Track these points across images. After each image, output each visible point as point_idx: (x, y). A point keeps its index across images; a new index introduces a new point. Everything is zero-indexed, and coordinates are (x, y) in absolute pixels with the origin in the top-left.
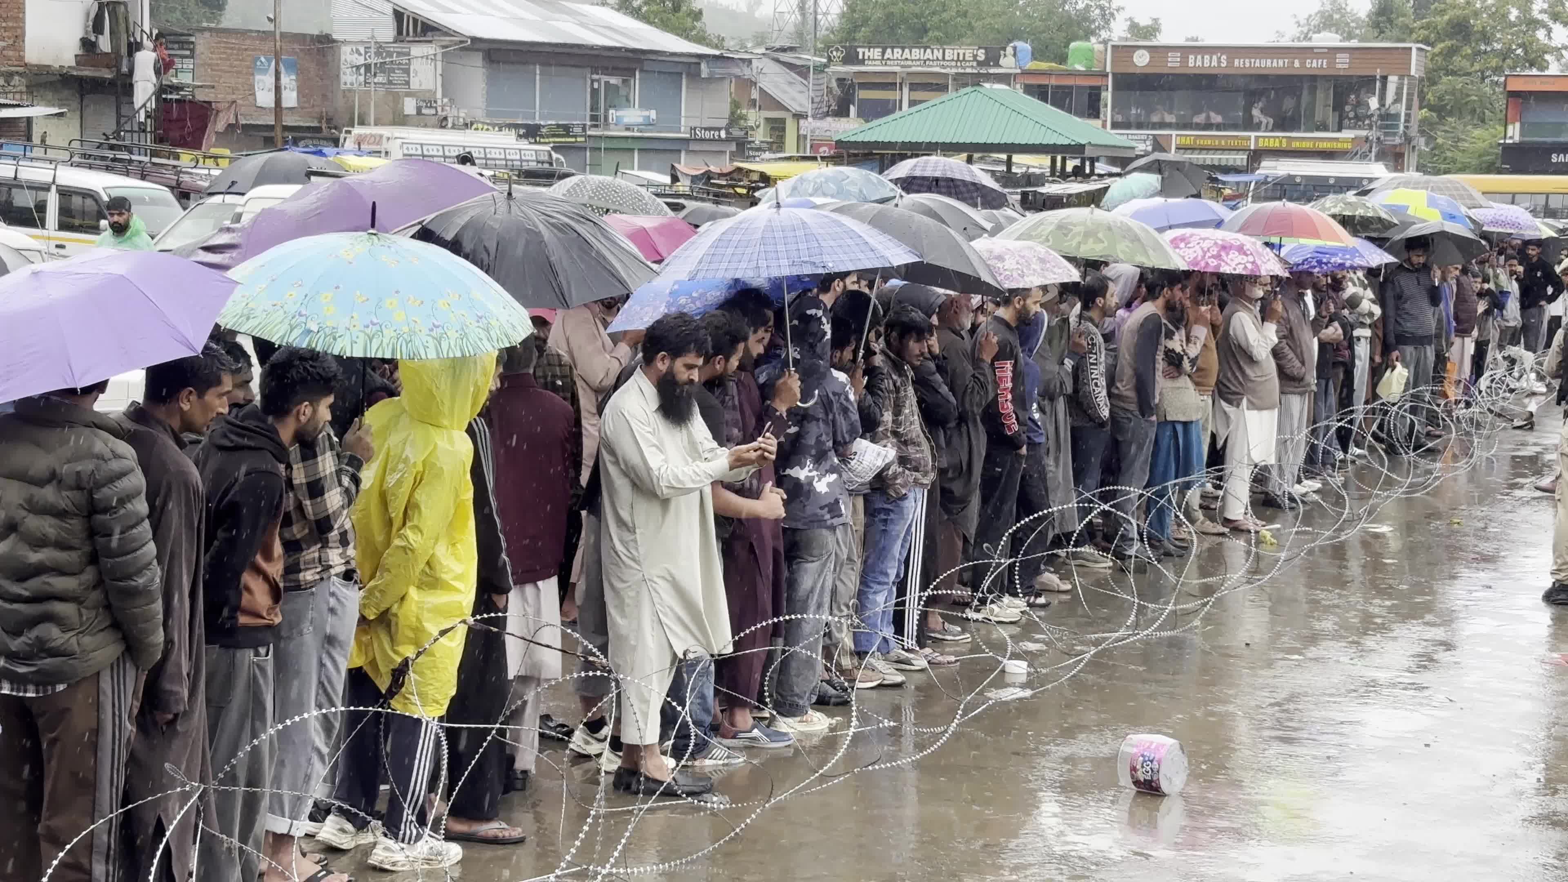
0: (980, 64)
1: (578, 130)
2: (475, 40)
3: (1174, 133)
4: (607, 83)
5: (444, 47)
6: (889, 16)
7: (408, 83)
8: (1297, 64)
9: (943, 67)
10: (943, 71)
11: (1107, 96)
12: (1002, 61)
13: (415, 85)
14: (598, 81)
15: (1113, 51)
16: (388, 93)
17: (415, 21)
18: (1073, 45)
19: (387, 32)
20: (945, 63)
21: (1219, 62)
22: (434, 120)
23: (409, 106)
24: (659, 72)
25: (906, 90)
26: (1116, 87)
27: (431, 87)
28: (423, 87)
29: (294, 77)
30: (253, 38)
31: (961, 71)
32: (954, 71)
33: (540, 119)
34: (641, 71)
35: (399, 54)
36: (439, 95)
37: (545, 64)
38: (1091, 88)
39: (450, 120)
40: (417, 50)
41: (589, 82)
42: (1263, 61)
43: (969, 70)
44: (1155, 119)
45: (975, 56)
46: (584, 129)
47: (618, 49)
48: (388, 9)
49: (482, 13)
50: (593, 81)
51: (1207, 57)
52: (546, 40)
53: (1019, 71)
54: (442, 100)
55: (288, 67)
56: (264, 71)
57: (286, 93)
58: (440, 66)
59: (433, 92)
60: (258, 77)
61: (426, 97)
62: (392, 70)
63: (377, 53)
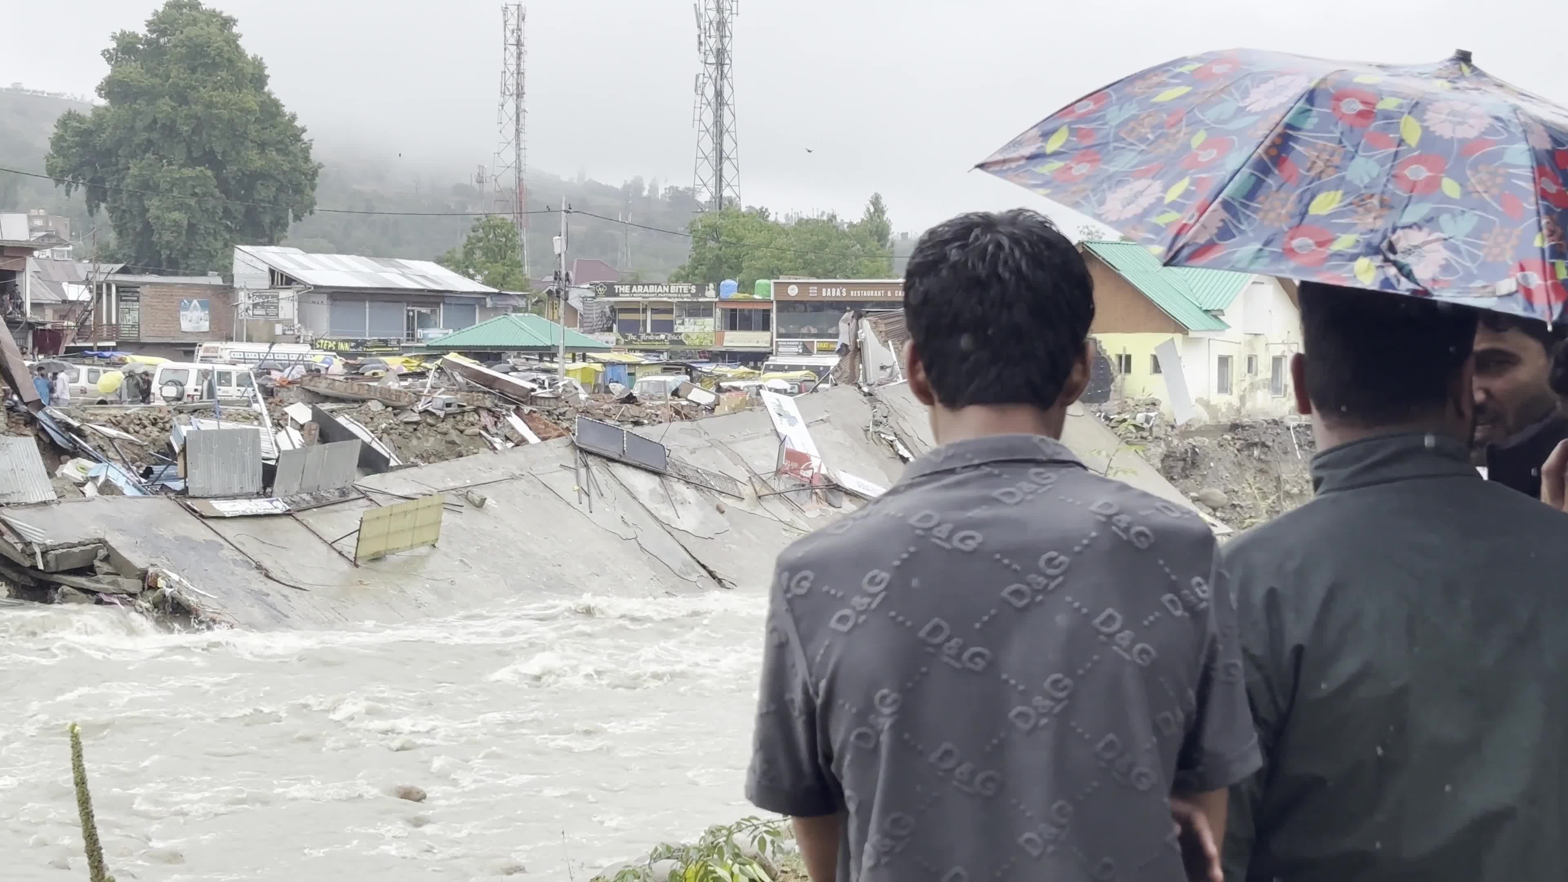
0: (693, 295)
1: (394, 343)
2: (316, 287)
3: (815, 340)
4: (419, 312)
5: (298, 292)
6: (717, 256)
7: (277, 315)
8: (889, 294)
9: (669, 298)
10: (669, 300)
11: (774, 316)
12: (707, 293)
13: (281, 316)
14: (413, 311)
15: (775, 287)
16: (267, 321)
17: (282, 275)
18: (758, 282)
19: (265, 283)
20: (671, 295)
21: (841, 293)
22: (293, 338)
23: (279, 329)
24: (455, 305)
25: (649, 313)
26: (779, 310)
27: (291, 317)
28: (287, 317)
29: (207, 312)
30: (180, 288)
31: (680, 300)
32: (676, 300)
33: (370, 336)
34: (444, 304)
35: (273, 297)
36: (296, 321)
37: (371, 301)
38: (764, 310)
39: (302, 338)
40: (283, 294)
41: (405, 312)
42: (869, 292)
43: (685, 300)
44: (804, 330)
45: (689, 290)
46: (399, 341)
47: (422, 290)
48: (266, 268)
49: (330, 269)
50: (408, 311)
51: (834, 290)
52: (368, 286)
53: (717, 300)
54: (297, 326)
55: (203, 306)
56: (186, 309)
57: (201, 323)
58: (296, 304)
59: (292, 320)
60: (182, 313)
61: (288, 324)
62: (269, 307)
63: (260, 296)
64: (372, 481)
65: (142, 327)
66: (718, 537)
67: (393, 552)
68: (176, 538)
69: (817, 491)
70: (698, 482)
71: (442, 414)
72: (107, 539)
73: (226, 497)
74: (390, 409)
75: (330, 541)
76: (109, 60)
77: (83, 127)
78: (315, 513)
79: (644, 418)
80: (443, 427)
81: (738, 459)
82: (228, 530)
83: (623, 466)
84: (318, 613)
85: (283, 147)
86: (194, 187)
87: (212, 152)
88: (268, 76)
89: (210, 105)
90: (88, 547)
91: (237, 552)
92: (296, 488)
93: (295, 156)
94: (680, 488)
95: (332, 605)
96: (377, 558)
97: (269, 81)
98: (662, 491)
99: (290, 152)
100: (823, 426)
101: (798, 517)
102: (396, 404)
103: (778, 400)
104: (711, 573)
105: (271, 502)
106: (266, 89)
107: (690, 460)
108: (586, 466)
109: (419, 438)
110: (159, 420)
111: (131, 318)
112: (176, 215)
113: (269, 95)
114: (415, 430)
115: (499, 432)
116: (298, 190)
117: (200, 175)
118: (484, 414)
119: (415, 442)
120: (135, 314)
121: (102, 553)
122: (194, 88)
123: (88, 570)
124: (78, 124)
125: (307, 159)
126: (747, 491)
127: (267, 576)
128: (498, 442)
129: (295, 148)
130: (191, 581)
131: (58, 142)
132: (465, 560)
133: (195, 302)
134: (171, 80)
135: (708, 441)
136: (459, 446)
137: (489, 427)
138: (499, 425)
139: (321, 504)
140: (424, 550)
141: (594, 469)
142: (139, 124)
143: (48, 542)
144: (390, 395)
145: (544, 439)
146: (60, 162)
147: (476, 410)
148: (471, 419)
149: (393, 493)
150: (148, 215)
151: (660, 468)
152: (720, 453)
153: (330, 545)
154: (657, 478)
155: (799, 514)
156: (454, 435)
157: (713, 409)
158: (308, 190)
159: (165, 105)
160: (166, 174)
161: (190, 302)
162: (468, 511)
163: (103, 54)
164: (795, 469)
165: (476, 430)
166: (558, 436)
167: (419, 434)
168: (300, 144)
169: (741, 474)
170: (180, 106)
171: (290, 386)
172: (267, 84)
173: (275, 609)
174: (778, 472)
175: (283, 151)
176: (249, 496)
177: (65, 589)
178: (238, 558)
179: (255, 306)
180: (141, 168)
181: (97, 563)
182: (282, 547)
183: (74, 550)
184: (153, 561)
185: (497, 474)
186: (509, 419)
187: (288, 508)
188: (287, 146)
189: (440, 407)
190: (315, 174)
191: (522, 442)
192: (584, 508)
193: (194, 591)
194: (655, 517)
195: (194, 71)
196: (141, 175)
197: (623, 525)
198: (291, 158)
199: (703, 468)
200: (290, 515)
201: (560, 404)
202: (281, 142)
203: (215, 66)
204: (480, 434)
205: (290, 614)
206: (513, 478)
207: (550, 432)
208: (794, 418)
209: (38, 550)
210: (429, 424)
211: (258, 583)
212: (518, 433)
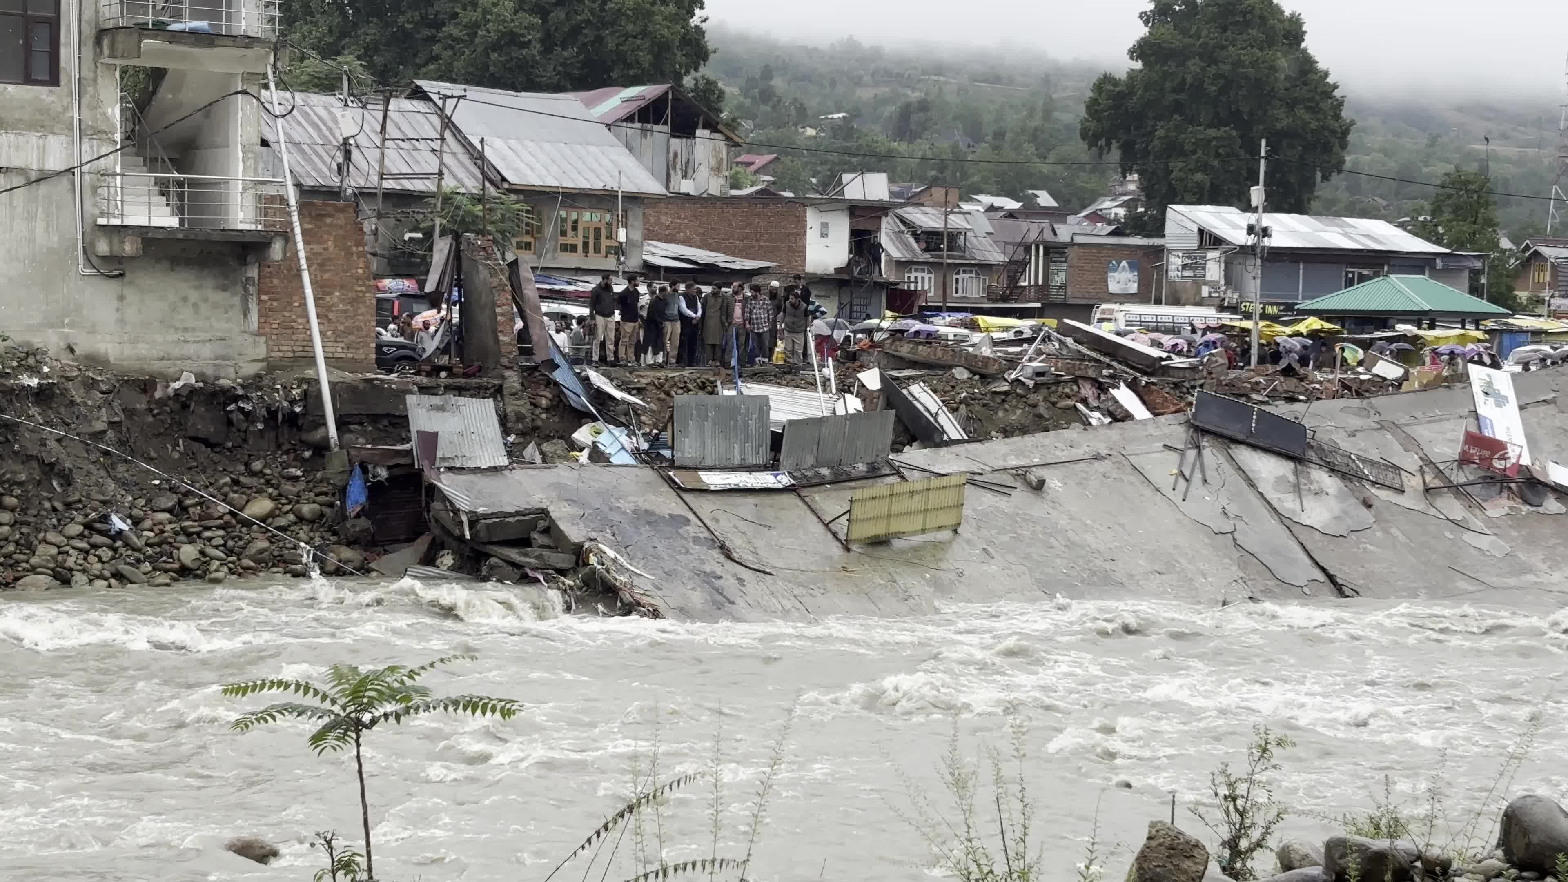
2: (1241, 248)
4: (1360, 274)
5: (1225, 253)
7: (1204, 276)
13: (1208, 278)
14: (1353, 273)
16: (1194, 283)
17: (1210, 235)
19: (1194, 244)
22: (1218, 301)
23: (1205, 292)
24: (1402, 266)
27: (1218, 279)
28: (1213, 279)
29: (1136, 273)
30: (1109, 249)
34: (1389, 265)
35: (1201, 258)
36: (1222, 282)
37: (1307, 262)
39: (1227, 301)
40: (1210, 255)
41: (1344, 274)
47: (1365, 251)
48: (1196, 229)
50: (1348, 273)
52: (1300, 246)
54: (1223, 288)
55: (1132, 267)
56: (1115, 270)
57: (1130, 284)
58: (1223, 265)
59: (1218, 282)
60: (1110, 274)
61: (1214, 285)
62: (1196, 268)
63: (1189, 258)
64: (914, 455)
65: (1069, 290)
66: (1353, 536)
67: (899, 535)
68: (634, 512)
69: (1513, 485)
70: (1345, 470)
71: (1030, 383)
72: (550, 509)
73: (724, 469)
74: (977, 377)
75: (827, 519)
76: (1146, 23)
77: (1117, 89)
78: (829, 489)
79: (1301, 393)
80: (1033, 398)
81: (1410, 443)
82: (705, 506)
83: (1249, 449)
84: (774, 600)
85: (1313, 104)
86: (1218, 147)
87: (1238, 111)
88: (1305, 32)
89: (1239, 63)
90: (526, 518)
91: (703, 529)
92: (810, 460)
93: (1325, 113)
94: (1321, 477)
95: (796, 592)
96: (879, 542)
97: (1306, 37)
98: (1292, 478)
99: (1320, 109)
100: (1543, 408)
101: (1474, 515)
102: (984, 371)
103: (1489, 376)
104: (1331, 578)
105: (776, 476)
106: (1303, 45)
107: (1345, 444)
108: (1198, 447)
109: (1006, 410)
110: (708, 384)
111: (1060, 279)
112: (1199, 176)
113: (1305, 51)
114: (1003, 401)
115: (1101, 406)
116: (1327, 148)
117: (1225, 135)
118: (1088, 386)
119: (1001, 414)
120: (1063, 275)
121: (542, 524)
122: (1223, 48)
123: (524, 543)
124: (1112, 88)
125: (1337, 117)
126: (1414, 483)
127: (729, 557)
128: (1095, 417)
129: (1325, 105)
130: (630, 558)
131: (1092, 106)
132: (989, 548)
133: (1124, 263)
134: (1201, 41)
135: (1377, 422)
136: (1048, 420)
137: (1090, 400)
138: (1103, 397)
139: (840, 479)
140: (945, 535)
141: (1207, 452)
142: (1168, 85)
143: (480, 510)
144: (976, 362)
145: (1156, 415)
146: (1092, 125)
147: (1075, 381)
148: (1067, 390)
149: (936, 471)
150: (1172, 176)
151: (1297, 453)
152: (1389, 436)
153: (827, 525)
154: (1291, 465)
155: (1477, 511)
156: (1042, 409)
157: (1400, 385)
158: (1336, 149)
159: (1194, 65)
160: (1190, 135)
161: (1119, 264)
162: (1021, 496)
163: (1141, 17)
164: (1486, 459)
165: (1070, 402)
166: (1176, 412)
167: (1007, 406)
168: (1330, 101)
169: (1410, 462)
170: (1209, 66)
171: (871, 350)
172: (1303, 40)
173: (721, 594)
174: (1464, 461)
175: (1314, 110)
176: (750, 469)
177: (493, 560)
178: (702, 536)
179: (1184, 267)
180: (1168, 130)
181: (535, 535)
182: (765, 526)
183: (511, 520)
184: (593, 535)
185: (1078, 453)
186: (1114, 392)
187: (793, 482)
188: (1317, 104)
189: (1030, 375)
190: (1346, 132)
191: (1127, 416)
192: (1177, 497)
193: (628, 570)
194: (1274, 509)
195: (1225, 29)
196: (1167, 137)
197: (1223, 516)
198: (1321, 116)
199: (1360, 453)
200: (795, 490)
201: (1197, 376)
202: (1311, 100)
203: (1247, 24)
204: (1075, 406)
205: (738, 600)
206: (1097, 457)
207: (1168, 407)
208: (1506, 398)
209: (464, 519)
210: (1018, 395)
211: (714, 561)
212: (1122, 406)
